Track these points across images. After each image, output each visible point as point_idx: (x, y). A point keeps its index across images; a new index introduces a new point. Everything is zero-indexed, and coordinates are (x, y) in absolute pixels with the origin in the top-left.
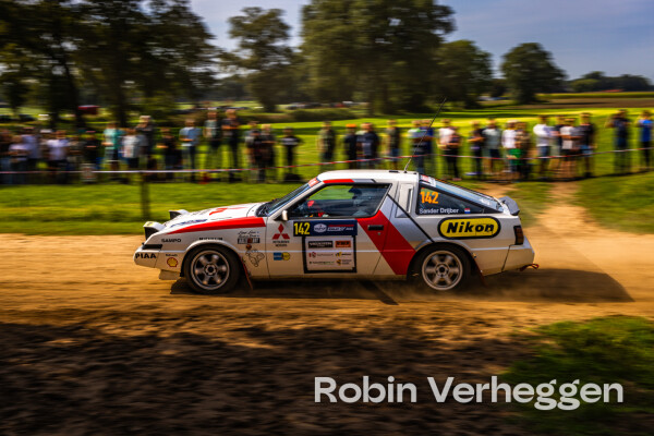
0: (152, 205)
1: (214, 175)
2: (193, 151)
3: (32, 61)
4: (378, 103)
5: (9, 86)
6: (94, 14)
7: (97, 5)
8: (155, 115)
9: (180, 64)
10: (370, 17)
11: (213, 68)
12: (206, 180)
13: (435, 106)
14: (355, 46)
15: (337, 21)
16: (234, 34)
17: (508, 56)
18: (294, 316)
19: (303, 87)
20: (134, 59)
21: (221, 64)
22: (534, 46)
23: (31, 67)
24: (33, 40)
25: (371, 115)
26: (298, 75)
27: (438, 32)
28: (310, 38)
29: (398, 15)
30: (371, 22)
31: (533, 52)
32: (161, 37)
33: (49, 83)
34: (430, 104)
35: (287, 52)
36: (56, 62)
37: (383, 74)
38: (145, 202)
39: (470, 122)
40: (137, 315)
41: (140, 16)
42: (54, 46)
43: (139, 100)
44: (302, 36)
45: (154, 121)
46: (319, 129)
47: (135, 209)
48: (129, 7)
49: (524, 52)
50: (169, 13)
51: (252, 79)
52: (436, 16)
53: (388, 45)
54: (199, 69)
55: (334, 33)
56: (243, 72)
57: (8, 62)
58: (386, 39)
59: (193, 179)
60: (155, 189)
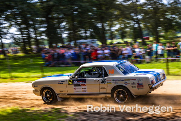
0: (170, 70)
3: (128, 23)
5: (121, 32)
6: (148, 5)
7: (148, 2)
9: (177, 20)
20: (161, 20)
23: (127, 25)
24: (128, 16)
32: (170, 11)
33: (133, 30)
36: (135, 23)
38: (168, 69)
41: (163, 4)
42: (135, 17)
43: (163, 34)
48: (159, 2)
50: (173, 2)
57: (120, 24)
60: (170, 64)
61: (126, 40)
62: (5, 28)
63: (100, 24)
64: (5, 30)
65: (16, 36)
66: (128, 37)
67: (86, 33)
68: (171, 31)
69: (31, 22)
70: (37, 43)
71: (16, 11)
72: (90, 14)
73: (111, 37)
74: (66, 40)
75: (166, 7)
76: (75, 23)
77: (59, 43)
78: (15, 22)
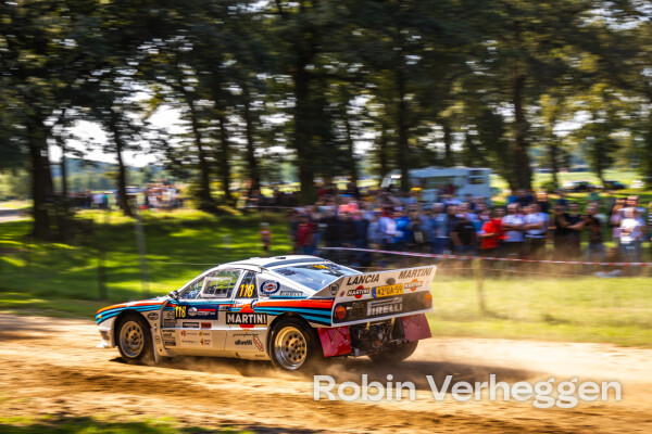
61: (612, 175)
62: (135, 108)
63: (508, 105)
64: (135, 118)
65: (173, 143)
66: (620, 166)
67: (448, 140)
69: (235, 90)
70: (255, 171)
71: (182, 45)
72: (471, 63)
73: (554, 161)
74: (366, 165)
76: (409, 97)
77: (340, 174)
78: (175, 88)
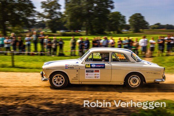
0: (15, 62)
1: (36, 53)
2: (29, 45)
4: (89, 31)
8: (16, 33)
9: (25, 16)
10: (87, 3)
11: (35, 18)
12: (33, 55)
13: (108, 33)
14: (82, 12)
15: (77, 4)
16: (42, 7)
17: (131, 17)
18: (63, 99)
19: (65, 25)
20: (9, 14)
21: (38, 17)
22: (139, 14)
25: (87, 35)
26: (64, 21)
27: (109, 9)
28: (67, 9)
29: (96, 3)
30: (87, 5)
31: (139, 16)
32: (18, 7)
34: (106, 32)
35: (60, 13)
37: (91, 22)
38: (13, 61)
39: (118, 38)
40: (11, 98)
44: (65, 8)
45: (15, 35)
46: (71, 39)
47: (9, 64)
49: (136, 16)
51: (48, 22)
52: (108, 4)
53: (93, 12)
54: (31, 18)
55: (75, 8)
56: (45, 20)
58: (92, 10)
59: (29, 54)
60: (16, 57)
68: (18, 26)
75: (14, 3)
